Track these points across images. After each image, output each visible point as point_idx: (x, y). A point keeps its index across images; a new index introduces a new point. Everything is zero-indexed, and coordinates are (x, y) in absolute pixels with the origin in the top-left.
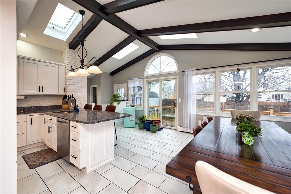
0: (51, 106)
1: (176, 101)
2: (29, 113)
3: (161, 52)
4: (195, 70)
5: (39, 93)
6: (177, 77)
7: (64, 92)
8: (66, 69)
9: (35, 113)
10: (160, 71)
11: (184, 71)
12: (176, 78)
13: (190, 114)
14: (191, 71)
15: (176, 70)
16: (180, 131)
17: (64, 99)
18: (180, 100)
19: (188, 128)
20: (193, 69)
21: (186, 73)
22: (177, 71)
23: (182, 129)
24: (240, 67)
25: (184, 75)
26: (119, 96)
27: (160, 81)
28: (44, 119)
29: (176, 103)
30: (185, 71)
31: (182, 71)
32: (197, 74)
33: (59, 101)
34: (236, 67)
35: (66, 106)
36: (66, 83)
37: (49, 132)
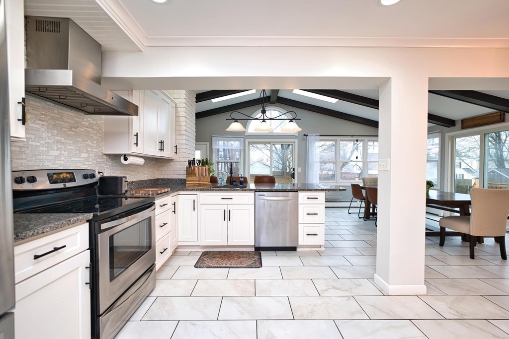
1: (294, 170)
4: (318, 135)
6: (296, 141)
7: (176, 152)
8: (176, 110)
10: (272, 131)
12: (294, 142)
14: (314, 136)
17: (190, 166)
18: (300, 170)
20: (316, 134)
21: (309, 138)
22: (296, 133)
24: (359, 138)
25: (306, 140)
27: (271, 144)
29: (294, 173)
30: (307, 135)
31: (304, 135)
32: (321, 140)
34: (355, 138)
35: (193, 178)
36: (179, 137)
37: (227, 219)
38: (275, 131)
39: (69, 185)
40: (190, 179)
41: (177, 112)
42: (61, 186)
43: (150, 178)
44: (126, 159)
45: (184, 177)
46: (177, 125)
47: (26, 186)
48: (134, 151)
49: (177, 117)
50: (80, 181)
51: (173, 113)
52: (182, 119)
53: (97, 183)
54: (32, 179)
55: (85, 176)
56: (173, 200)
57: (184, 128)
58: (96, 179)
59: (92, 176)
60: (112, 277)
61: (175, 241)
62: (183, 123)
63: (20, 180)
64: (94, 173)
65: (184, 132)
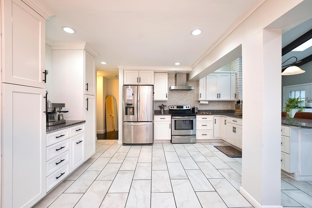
0: (222, 110)
2: (214, 115)
5: (217, 99)
7: (235, 97)
8: (236, 76)
9: (218, 115)
17: (237, 104)
26: (299, 101)
28: (225, 121)
33: (228, 106)
35: (239, 110)
36: (237, 89)
37: (234, 132)
39: (181, 109)
40: (237, 110)
42: (179, 109)
43: (224, 109)
45: (234, 109)
46: (236, 83)
47: (172, 108)
48: (200, 99)
49: (236, 79)
50: (185, 108)
51: (233, 78)
52: (238, 80)
53: (190, 109)
54: (173, 107)
55: (187, 107)
56: (215, 118)
57: (239, 84)
58: (190, 108)
59: (189, 107)
60: (175, 129)
61: (217, 136)
62: (238, 82)
63: (171, 107)
64: (190, 106)
65: (239, 87)
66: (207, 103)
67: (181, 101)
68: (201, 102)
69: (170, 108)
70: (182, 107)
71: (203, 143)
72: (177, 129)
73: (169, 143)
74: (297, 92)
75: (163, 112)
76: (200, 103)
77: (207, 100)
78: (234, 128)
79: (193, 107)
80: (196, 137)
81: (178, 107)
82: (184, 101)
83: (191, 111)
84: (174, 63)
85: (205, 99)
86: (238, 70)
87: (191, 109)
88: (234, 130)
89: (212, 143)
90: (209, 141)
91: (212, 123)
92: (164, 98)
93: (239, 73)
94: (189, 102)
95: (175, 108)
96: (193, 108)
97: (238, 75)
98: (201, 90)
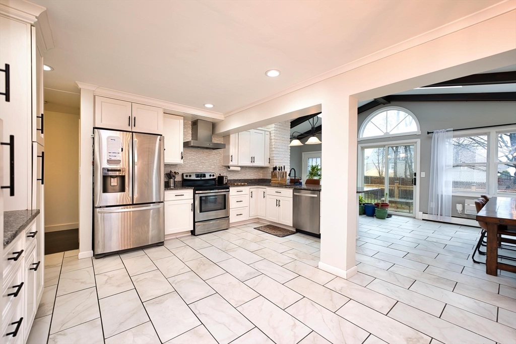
1: (415, 175)
2: (251, 185)
3: (389, 104)
4: (451, 131)
6: (419, 141)
7: (269, 163)
9: (254, 185)
10: (387, 133)
11: (431, 133)
12: (416, 143)
13: (442, 196)
14: (444, 132)
15: (416, 130)
16: (423, 220)
17: (273, 172)
18: (423, 175)
19: (437, 215)
20: (447, 130)
21: (435, 135)
22: (418, 132)
23: (426, 217)
25: (431, 138)
27: (387, 147)
28: (264, 193)
29: (415, 179)
30: (433, 132)
31: (428, 133)
32: (454, 137)
35: (276, 179)
36: (271, 152)
37: (278, 206)
38: (391, 133)
39: (202, 178)
40: (273, 179)
41: (270, 136)
42: (199, 178)
43: (255, 178)
44: (229, 168)
45: (270, 178)
46: (271, 145)
47: (188, 178)
48: (231, 163)
49: (271, 139)
50: (208, 177)
51: (268, 137)
52: (273, 141)
53: (215, 179)
54: (190, 176)
55: (210, 176)
56: (252, 190)
57: (273, 146)
58: (215, 177)
59: (213, 176)
60: (201, 211)
61: (253, 214)
62: (273, 143)
63: (187, 176)
64: (214, 174)
65: (273, 149)
66: (239, 169)
67: (202, 167)
68: (232, 168)
69: (185, 178)
70: (204, 176)
71: (238, 227)
72: (203, 210)
73: (189, 236)
74: (314, 159)
75: (172, 185)
76: (229, 170)
77: (240, 165)
78: (278, 202)
79: (219, 175)
80: (229, 219)
81: (197, 176)
82: (205, 166)
83: (217, 182)
84: (204, 105)
85: (236, 164)
86: (274, 129)
87: (217, 179)
88: (278, 204)
89: (249, 225)
90: (244, 223)
91: (248, 196)
92: (177, 160)
93: (274, 132)
94: (212, 167)
95: (193, 177)
96: (219, 177)
97: (274, 134)
98: (232, 150)
